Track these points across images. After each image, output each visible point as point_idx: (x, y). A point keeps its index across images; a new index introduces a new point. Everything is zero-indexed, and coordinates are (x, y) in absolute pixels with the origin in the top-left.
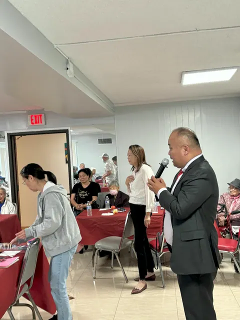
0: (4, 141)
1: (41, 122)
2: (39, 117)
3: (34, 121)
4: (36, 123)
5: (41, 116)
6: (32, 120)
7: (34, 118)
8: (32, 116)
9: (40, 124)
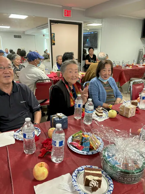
0: (48, 27)
1: (70, 16)
2: (69, 12)
3: (66, 14)
4: (67, 16)
5: (70, 11)
6: (65, 13)
7: (66, 12)
8: (65, 10)
9: (69, 17)
